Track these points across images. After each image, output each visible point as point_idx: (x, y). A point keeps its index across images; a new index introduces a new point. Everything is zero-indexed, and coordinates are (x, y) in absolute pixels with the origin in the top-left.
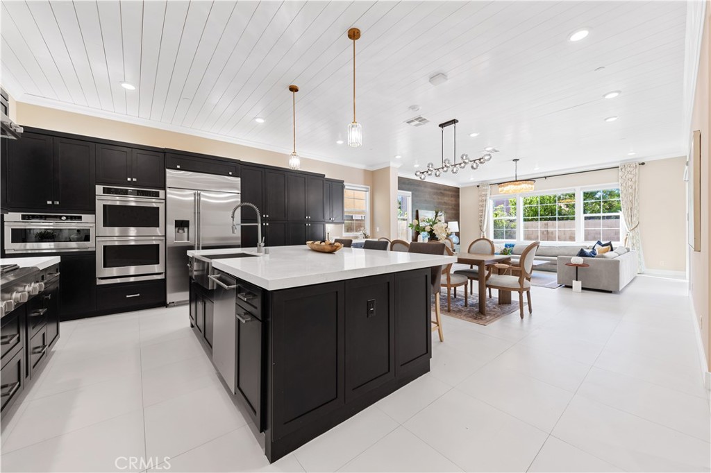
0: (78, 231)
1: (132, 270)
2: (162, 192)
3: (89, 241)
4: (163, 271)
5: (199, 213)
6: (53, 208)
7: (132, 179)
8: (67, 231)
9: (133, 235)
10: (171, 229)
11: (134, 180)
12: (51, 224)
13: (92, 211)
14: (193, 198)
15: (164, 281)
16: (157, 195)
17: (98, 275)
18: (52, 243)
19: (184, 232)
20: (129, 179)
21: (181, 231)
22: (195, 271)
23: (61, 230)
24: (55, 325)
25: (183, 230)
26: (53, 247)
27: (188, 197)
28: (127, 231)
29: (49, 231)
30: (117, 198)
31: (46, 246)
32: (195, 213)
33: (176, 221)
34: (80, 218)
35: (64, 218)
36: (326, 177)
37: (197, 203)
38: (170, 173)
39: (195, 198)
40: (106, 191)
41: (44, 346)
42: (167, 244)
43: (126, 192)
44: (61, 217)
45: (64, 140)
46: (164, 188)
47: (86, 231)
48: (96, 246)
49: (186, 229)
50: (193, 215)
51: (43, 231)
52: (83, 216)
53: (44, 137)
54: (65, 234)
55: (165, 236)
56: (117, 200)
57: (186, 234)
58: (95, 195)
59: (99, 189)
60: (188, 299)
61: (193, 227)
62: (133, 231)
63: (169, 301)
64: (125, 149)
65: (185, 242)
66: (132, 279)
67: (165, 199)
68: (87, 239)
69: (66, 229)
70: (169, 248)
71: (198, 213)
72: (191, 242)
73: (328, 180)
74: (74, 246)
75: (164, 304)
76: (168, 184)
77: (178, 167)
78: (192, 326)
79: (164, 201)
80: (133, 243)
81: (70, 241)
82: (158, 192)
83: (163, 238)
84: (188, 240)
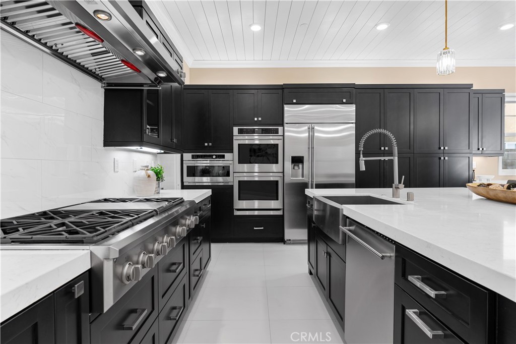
0: (223, 167)
1: (256, 204)
2: (280, 129)
3: (229, 176)
4: (281, 208)
5: (313, 148)
6: (209, 149)
7: (258, 119)
8: (217, 168)
9: (256, 172)
10: (288, 165)
11: (260, 119)
12: (208, 162)
13: (231, 150)
14: (307, 135)
15: (282, 216)
16: (276, 131)
17: (236, 207)
18: (209, 178)
19: (299, 169)
20: (256, 119)
21: (296, 168)
22: (316, 210)
23: (214, 166)
24: (208, 245)
25: (298, 166)
26: (209, 181)
27: (302, 133)
28: (254, 168)
29: (207, 168)
30: (247, 137)
31: (206, 180)
32: (309, 148)
33: (292, 157)
34: (223, 157)
35: (214, 157)
36: (474, 88)
37: (311, 138)
38: (287, 108)
39: (309, 134)
40: (241, 132)
41: (201, 269)
42: (285, 180)
43: (253, 131)
44: (213, 155)
45: (214, 91)
46: (282, 125)
47: (227, 168)
48: (233, 181)
49: (301, 166)
50: (307, 149)
51: (204, 167)
52: (225, 154)
53: (203, 91)
54: (216, 170)
55: (283, 172)
56: (246, 139)
57: (301, 170)
58: (233, 136)
59: (235, 130)
60: (307, 239)
61: (307, 163)
62: (256, 167)
63: (286, 237)
64: (253, 91)
65: (300, 179)
66: (256, 213)
67: (283, 136)
68: (228, 175)
69: (216, 166)
70: (286, 184)
71: (311, 148)
72: (305, 179)
73: (478, 92)
74: (220, 180)
75: (281, 239)
76: (286, 120)
77: (295, 101)
78: (311, 273)
79: (282, 137)
80: (257, 179)
81: (219, 176)
82: (278, 129)
83: (281, 175)
84: (303, 177)
